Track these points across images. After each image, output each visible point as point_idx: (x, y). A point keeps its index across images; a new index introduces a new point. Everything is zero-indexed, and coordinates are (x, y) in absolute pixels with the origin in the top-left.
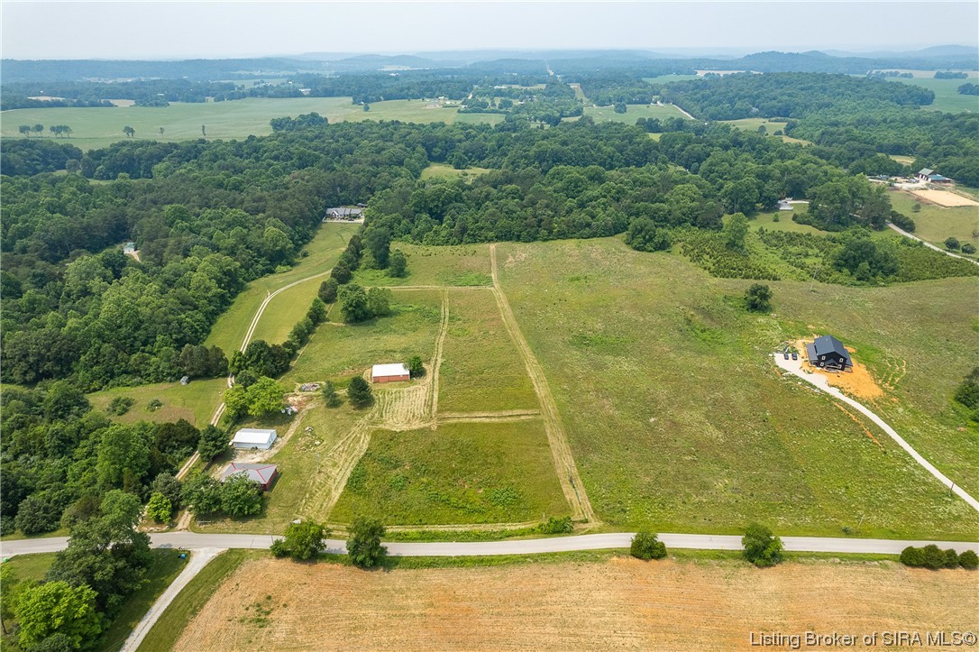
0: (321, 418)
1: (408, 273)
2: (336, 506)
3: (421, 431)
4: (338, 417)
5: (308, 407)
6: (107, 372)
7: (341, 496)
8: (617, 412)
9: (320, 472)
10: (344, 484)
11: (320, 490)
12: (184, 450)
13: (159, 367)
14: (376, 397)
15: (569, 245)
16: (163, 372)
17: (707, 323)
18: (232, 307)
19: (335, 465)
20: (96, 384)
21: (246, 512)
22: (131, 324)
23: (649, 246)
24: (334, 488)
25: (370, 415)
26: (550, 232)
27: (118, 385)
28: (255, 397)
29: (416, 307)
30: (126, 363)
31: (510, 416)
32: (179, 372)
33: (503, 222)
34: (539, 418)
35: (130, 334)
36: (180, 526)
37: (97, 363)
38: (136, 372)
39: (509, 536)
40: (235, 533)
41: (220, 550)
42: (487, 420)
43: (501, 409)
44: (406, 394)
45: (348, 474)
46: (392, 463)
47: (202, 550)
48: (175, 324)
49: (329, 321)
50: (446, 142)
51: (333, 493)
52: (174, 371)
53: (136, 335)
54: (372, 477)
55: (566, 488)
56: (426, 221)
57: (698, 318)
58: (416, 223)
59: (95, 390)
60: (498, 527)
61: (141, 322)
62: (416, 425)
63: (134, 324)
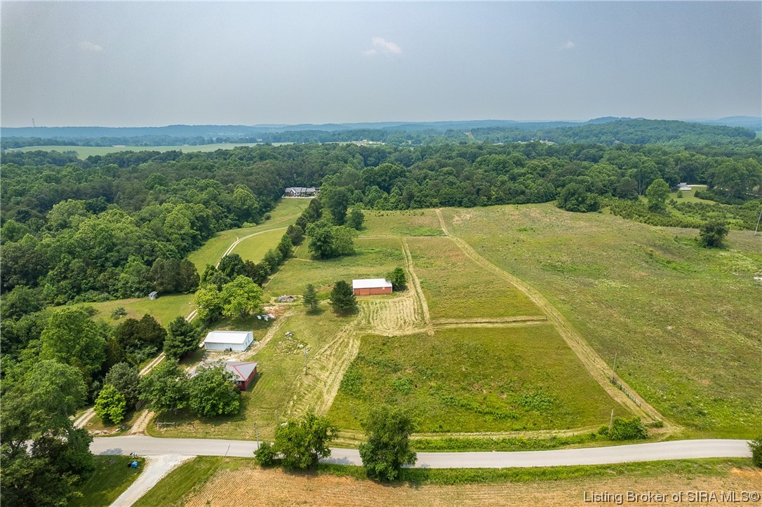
0: (302, 325)
1: (365, 228)
2: (331, 410)
3: (414, 335)
4: (321, 323)
5: (287, 314)
6: (73, 287)
7: (336, 399)
8: (629, 321)
9: (306, 374)
10: (337, 387)
11: (310, 392)
12: (147, 350)
13: (127, 283)
14: (359, 306)
15: (508, 208)
16: (131, 287)
17: (669, 257)
18: (202, 248)
19: (323, 368)
20: (60, 299)
21: (220, 411)
22: (104, 245)
23: (582, 207)
24: (325, 391)
25: (356, 322)
26: (489, 199)
27: (84, 301)
28: (231, 296)
29: (377, 250)
30: (95, 279)
31: (514, 321)
32: (148, 287)
33: (445, 190)
34: (548, 323)
35: (101, 254)
36: (134, 429)
37: (65, 278)
38: (104, 288)
39: (564, 443)
40: (205, 438)
41: (185, 458)
42: (490, 326)
43: (501, 315)
44: (392, 304)
45: (340, 377)
46: (390, 367)
47: (161, 457)
48: (147, 246)
49: (296, 257)
50: (379, 153)
51: (325, 396)
52: (143, 286)
53: (108, 256)
54: (369, 381)
55: (611, 390)
56: (376, 191)
57: (657, 253)
58: (366, 194)
59: (59, 304)
60: (543, 435)
61: (115, 245)
62: (409, 331)
63: (107, 245)
